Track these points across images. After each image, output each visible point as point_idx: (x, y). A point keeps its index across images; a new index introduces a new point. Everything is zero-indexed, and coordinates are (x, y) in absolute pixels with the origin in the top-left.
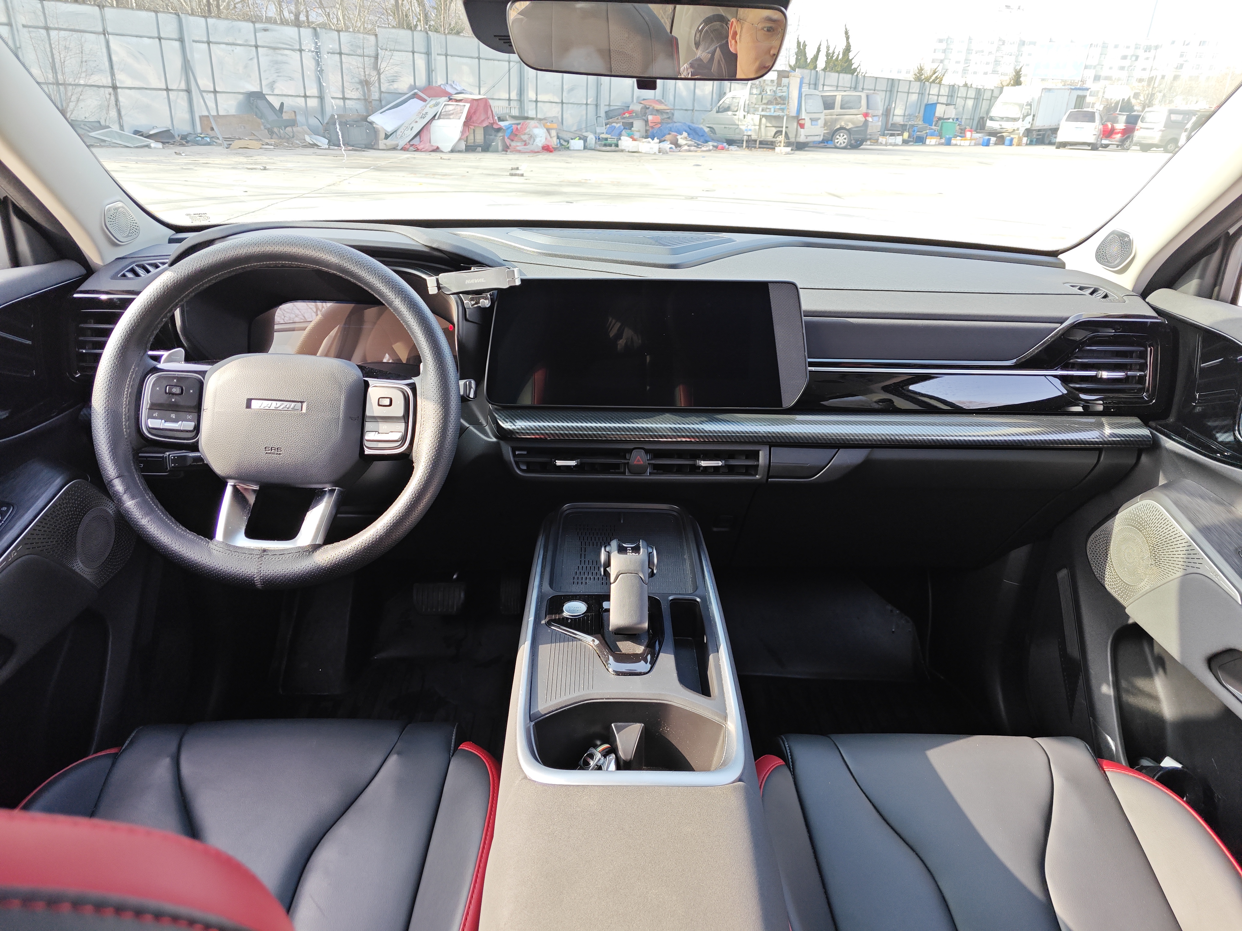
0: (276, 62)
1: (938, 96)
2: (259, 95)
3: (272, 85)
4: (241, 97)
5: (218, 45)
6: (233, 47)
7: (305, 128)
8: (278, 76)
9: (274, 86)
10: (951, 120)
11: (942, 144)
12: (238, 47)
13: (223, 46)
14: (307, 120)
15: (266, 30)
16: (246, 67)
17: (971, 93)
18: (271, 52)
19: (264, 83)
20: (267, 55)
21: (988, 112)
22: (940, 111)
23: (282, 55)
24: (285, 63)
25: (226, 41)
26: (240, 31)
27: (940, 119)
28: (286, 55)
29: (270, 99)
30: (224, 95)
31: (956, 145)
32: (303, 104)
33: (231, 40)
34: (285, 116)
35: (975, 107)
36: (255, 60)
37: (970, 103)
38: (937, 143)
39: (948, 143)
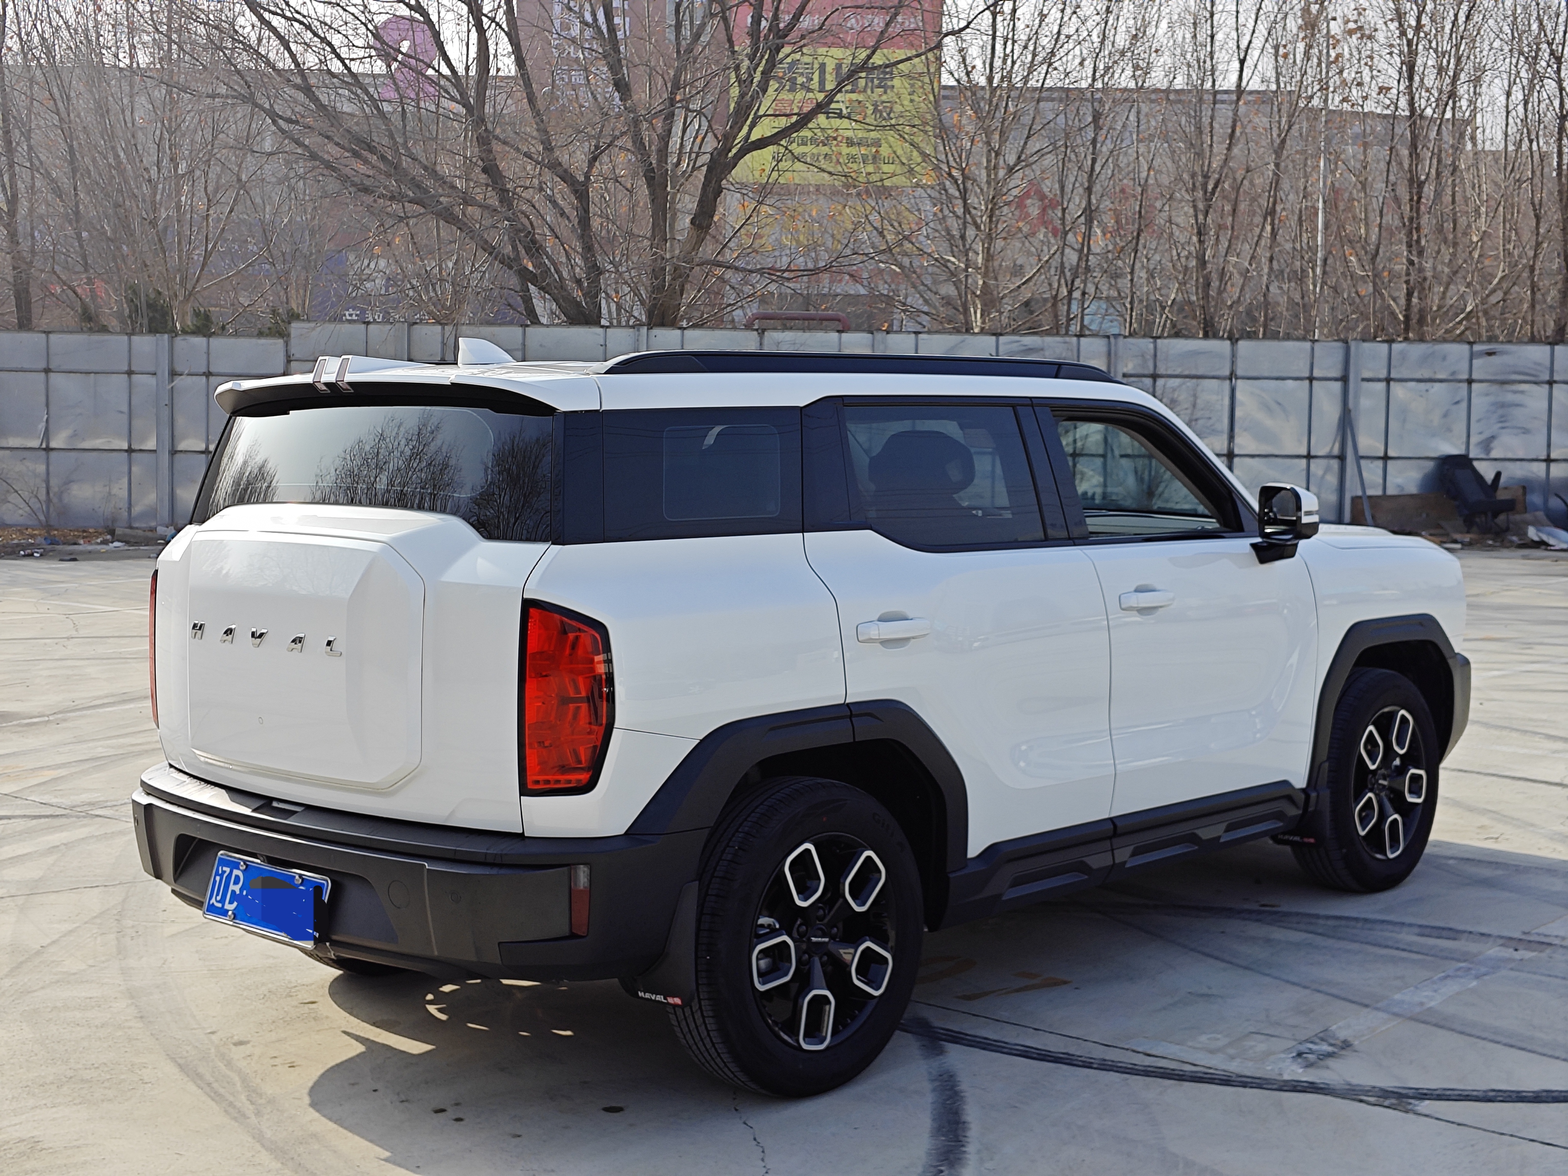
0: (1503, 405)
2: (1462, 462)
3: (1487, 444)
4: (1431, 465)
5: (1404, 384)
6: (1429, 385)
7: (1540, 514)
8: (1503, 428)
9: (1492, 445)
12: (1437, 385)
13: (1413, 384)
14: (1546, 501)
15: (1490, 354)
16: (1445, 415)
18: (1495, 388)
19: (1474, 440)
20: (1487, 395)
23: (1515, 392)
24: (1518, 405)
25: (1418, 375)
26: (1444, 358)
28: (1522, 392)
29: (1479, 466)
30: (1399, 462)
32: (1543, 474)
33: (1427, 375)
34: (1501, 495)
36: (1464, 405)
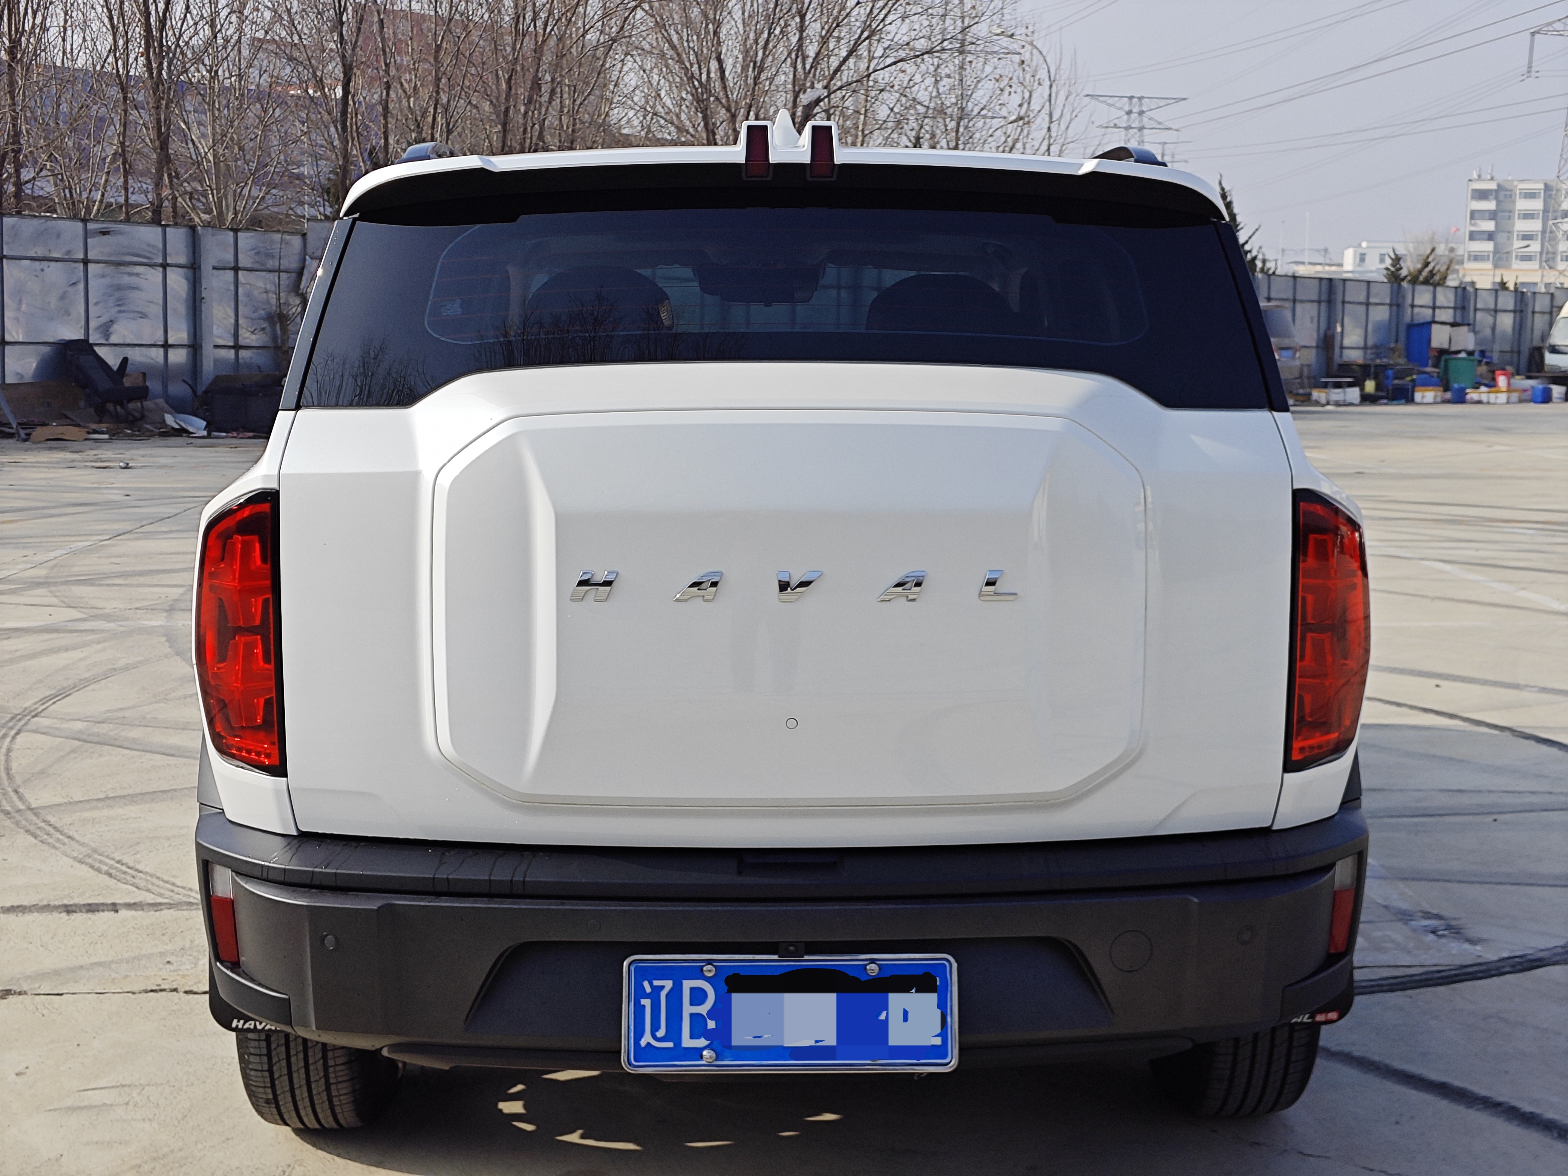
0: (119, 288)
1: (1434, 308)
2: (83, 347)
3: (106, 329)
4: (46, 349)
5: (18, 261)
6: (45, 264)
7: (161, 401)
8: (120, 312)
9: (111, 330)
10: (1463, 355)
11: (1445, 402)
12: (53, 264)
13: (27, 262)
14: (165, 387)
15: (105, 233)
16: (63, 297)
17: (1507, 301)
18: (110, 269)
19: (93, 324)
20: (103, 276)
21: (1545, 336)
22: (1440, 337)
23: (130, 274)
24: (134, 288)
25: (32, 254)
26: (58, 236)
27: (1442, 352)
28: (138, 275)
29: (101, 351)
30: (17, 347)
31: (1479, 402)
32: (161, 359)
33: (40, 252)
34: (127, 382)
35: (1520, 327)
36: (81, 286)
37: (1506, 322)
38: (1439, 399)
39: (1460, 398)
